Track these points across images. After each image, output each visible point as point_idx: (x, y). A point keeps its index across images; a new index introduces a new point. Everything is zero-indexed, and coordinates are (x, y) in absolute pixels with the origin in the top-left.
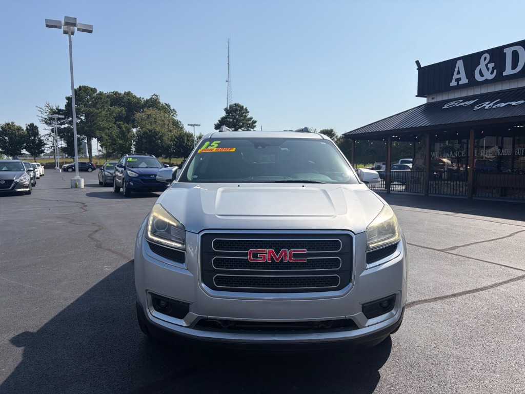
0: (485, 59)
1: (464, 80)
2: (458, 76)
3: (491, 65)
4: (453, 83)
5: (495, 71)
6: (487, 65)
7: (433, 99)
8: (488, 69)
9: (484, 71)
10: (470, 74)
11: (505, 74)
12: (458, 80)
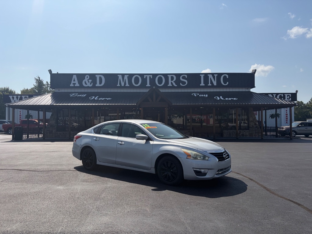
0: (87, 77)
1: (77, 85)
2: (74, 82)
3: (90, 81)
4: (72, 85)
5: (92, 83)
6: (88, 80)
7: (59, 90)
8: (89, 82)
9: (87, 82)
10: (80, 82)
11: (96, 85)
12: (74, 84)
